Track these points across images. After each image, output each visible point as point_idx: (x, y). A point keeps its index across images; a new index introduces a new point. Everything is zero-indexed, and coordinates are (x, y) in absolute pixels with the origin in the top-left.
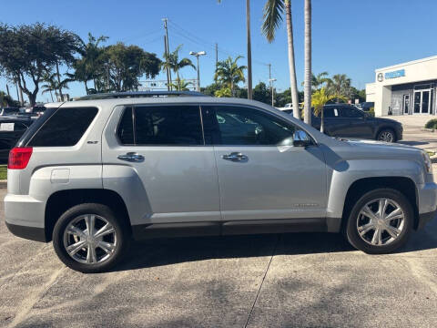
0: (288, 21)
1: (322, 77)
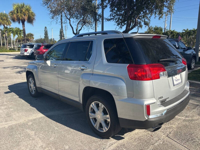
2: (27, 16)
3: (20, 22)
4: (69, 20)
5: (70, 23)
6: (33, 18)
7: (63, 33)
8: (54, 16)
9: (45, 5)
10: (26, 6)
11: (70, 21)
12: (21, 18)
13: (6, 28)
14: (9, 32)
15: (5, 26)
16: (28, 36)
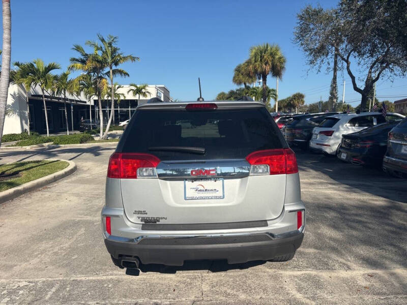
2: (271, 65)
3: (260, 76)
4: (347, 61)
5: (348, 68)
6: (281, 68)
7: (336, 90)
8: (316, 58)
9: (298, 40)
10: (271, 49)
11: (348, 64)
12: (259, 70)
13: (248, 88)
14: (251, 94)
15: (247, 84)
16: (295, 99)
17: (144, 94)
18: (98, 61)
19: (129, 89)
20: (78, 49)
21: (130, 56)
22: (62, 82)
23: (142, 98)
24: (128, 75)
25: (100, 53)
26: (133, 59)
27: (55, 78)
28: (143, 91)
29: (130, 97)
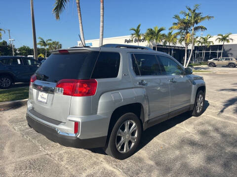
0: (79, 11)
1: (49, 42)
17: (228, 41)
18: (184, 23)
19: (217, 38)
20: (176, 17)
21: (207, 16)
22: (168, 37)
23: (226, 43)
24: (206, 29)
25: (187, 18)
26: (209, 18)
27: (163, 35)
28: (227, 38)
29: (217, 43)
